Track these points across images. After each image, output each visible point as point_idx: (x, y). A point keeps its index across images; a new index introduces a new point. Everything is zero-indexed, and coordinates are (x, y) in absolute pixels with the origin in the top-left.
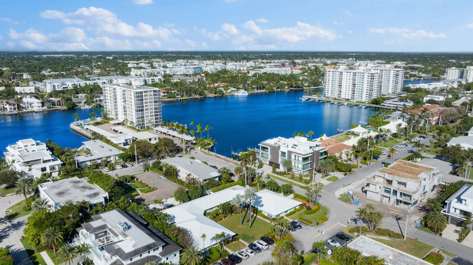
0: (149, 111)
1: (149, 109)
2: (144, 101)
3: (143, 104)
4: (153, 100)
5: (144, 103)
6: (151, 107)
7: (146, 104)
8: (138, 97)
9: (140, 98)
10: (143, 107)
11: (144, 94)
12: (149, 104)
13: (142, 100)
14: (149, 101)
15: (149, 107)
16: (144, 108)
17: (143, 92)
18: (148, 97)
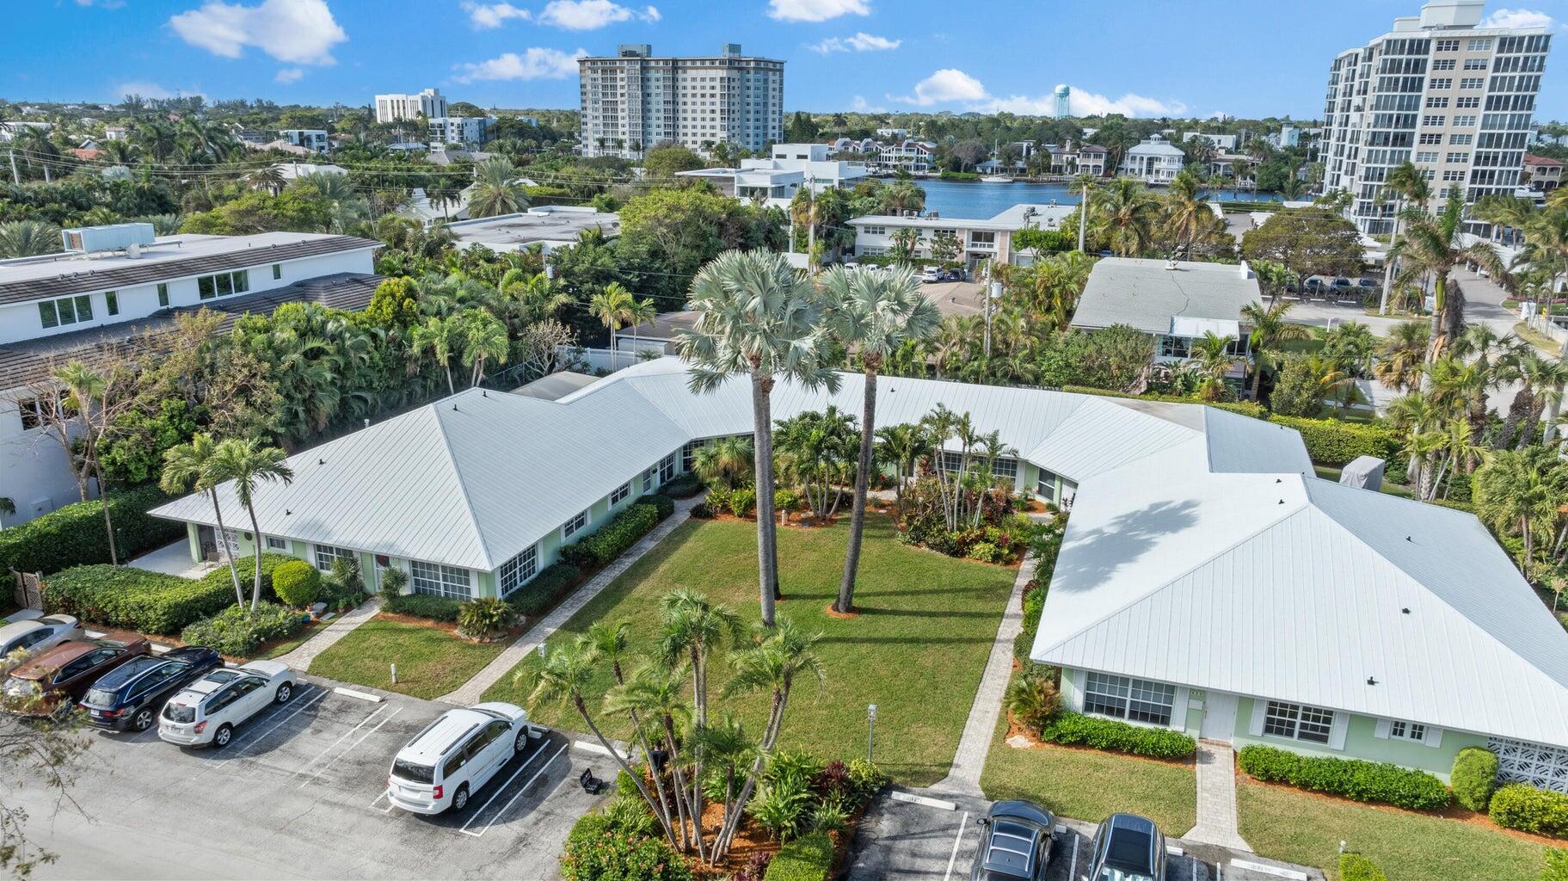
0: (1445, 147)
1: (1445, 140)
2: (1425, 93)
3: (1416, 108)
4: (1484, 93)
5: (1423, 102)
6: (1461, 130)
7: (1433, 111)
8: (1395, 66)
9: (1401, 76)
10: (1410, 121)
11: (1432, 56)
12: (1450, 112)
13: (1416, 85)
14: (1454, 93)
15: (1447, 129)
16: (1419, 129)
17: (1433, 46)
18: (1457, 74)
